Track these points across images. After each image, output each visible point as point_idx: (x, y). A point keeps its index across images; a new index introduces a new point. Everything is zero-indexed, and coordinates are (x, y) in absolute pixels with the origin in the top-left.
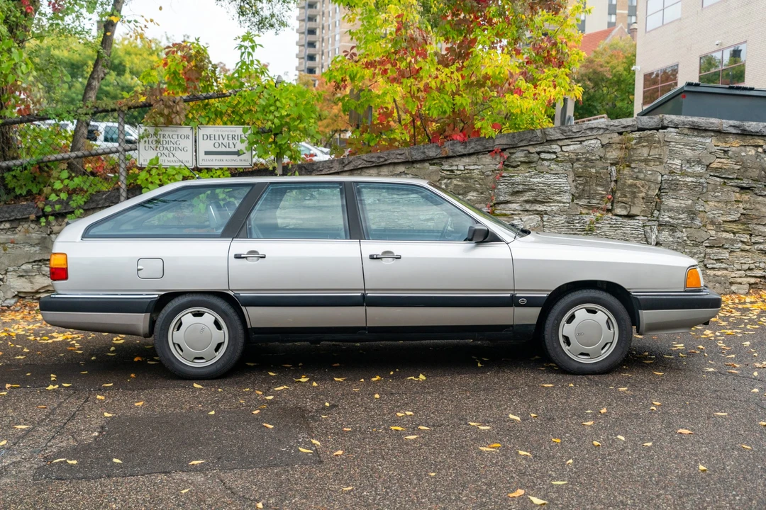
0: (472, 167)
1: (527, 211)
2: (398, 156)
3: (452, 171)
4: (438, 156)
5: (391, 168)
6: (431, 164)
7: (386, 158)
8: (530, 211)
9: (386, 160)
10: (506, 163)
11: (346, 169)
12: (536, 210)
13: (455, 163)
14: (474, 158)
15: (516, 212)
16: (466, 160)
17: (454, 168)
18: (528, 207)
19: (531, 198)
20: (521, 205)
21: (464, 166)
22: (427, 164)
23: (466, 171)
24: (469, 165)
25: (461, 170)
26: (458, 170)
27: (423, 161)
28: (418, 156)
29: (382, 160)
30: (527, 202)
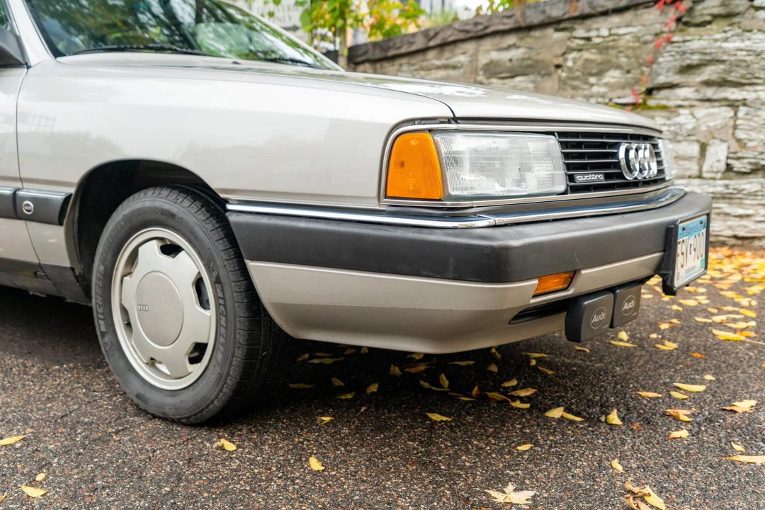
0: (622, 31)
1: (709, 100)
2: (505, 21)
3: (588, 39)
4: (566, 16)
5: (497, 40)
6: (557, 30)
7: (486, 24)
8: (716, 101)
9: (486, 28)
10: (684, 19)
11: (432, 43)
12: (726, 99)
13: (595, 26)
14: (628, 16)
15: (686, 103)
16: (616, 19)
17: (593, 34)
18: (710, 92)
19: (714, 77)
20: (697, 91)
21: (610, 29)
22: (550, 31)
23: (611, 38)
24: (619, 27)
25: (603, 37)
26: (598, 36)
27: (542, 25)
28: (535, 18)
29: (480, 27)
30: (708, 83)
